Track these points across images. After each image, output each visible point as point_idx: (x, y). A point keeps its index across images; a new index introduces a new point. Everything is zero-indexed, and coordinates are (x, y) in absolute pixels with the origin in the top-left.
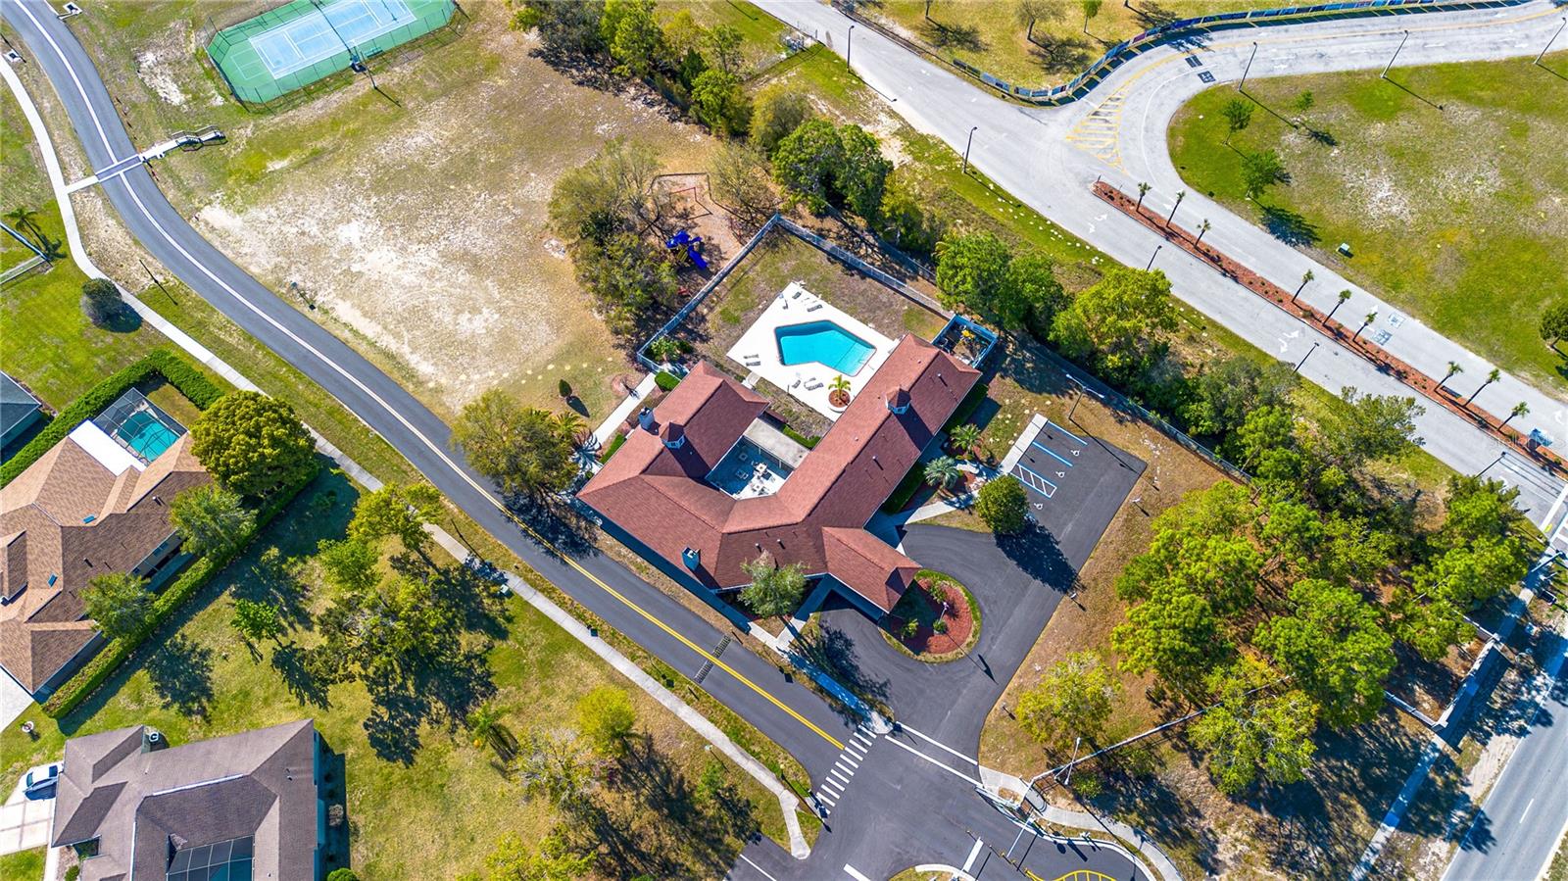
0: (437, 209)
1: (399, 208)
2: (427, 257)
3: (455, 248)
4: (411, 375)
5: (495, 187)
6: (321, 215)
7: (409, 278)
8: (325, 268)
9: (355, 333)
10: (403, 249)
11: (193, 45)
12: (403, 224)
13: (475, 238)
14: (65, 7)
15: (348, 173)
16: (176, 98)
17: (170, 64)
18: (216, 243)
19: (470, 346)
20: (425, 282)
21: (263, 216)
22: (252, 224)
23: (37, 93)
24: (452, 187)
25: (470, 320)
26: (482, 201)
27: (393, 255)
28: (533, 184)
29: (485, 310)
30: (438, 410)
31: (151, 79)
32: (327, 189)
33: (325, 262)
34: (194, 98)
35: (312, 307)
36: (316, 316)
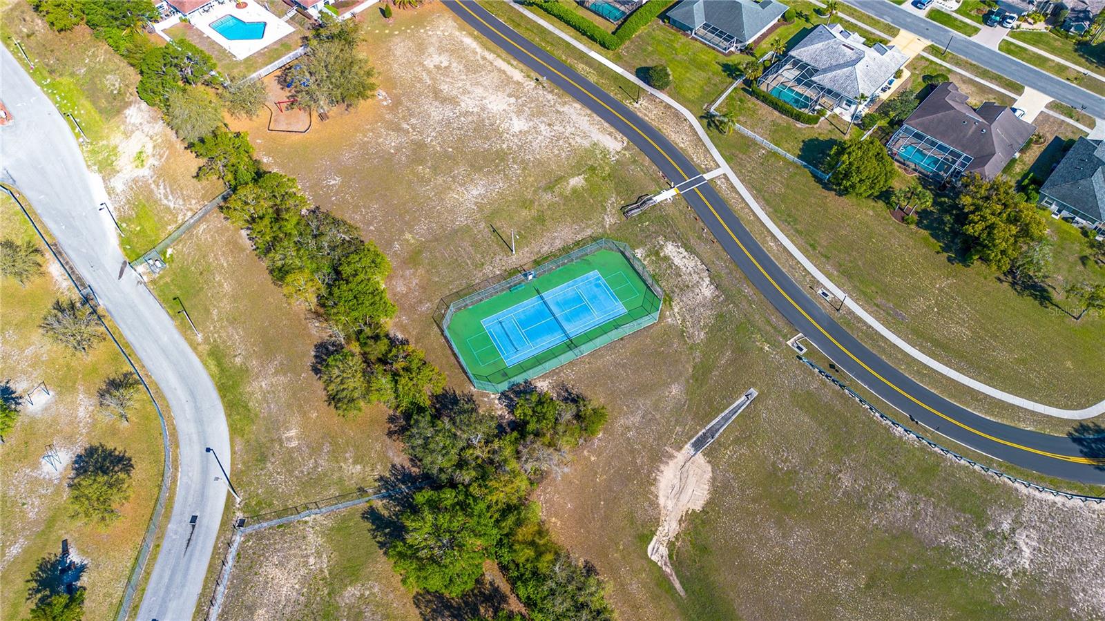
0: (461, 135)
1: (487, 138)
2: (467, 104)
3: (450, 107)
4: (475, 38)
5: (420, 146)
6: (540, 138)
7: (479, 91)
8: (532, 101)
9: (509, 63)
10: (483, 109)
11: (676, 310)
12: (484, 127)
13: (437, 112)
14: (805, 350)
15: (524, 169)
16: (670, 249)
17: (688, 286)
18: (606, 125)
19: (441, 50)
20: (468, 86)
21: (578, 139)
22: (585, 136)
23: (784, 256)
24: (450, 150)
25: (441, 63)
26: (430, 138)
27: (489, 106)
28: (393, 144)
29: (432, 67)
30: (460, 21)
31: (696, 266)
32: (538, 157)
33: (532, 105)
34: (657, 253)
35: (537, 80)
36: (534, 75)
